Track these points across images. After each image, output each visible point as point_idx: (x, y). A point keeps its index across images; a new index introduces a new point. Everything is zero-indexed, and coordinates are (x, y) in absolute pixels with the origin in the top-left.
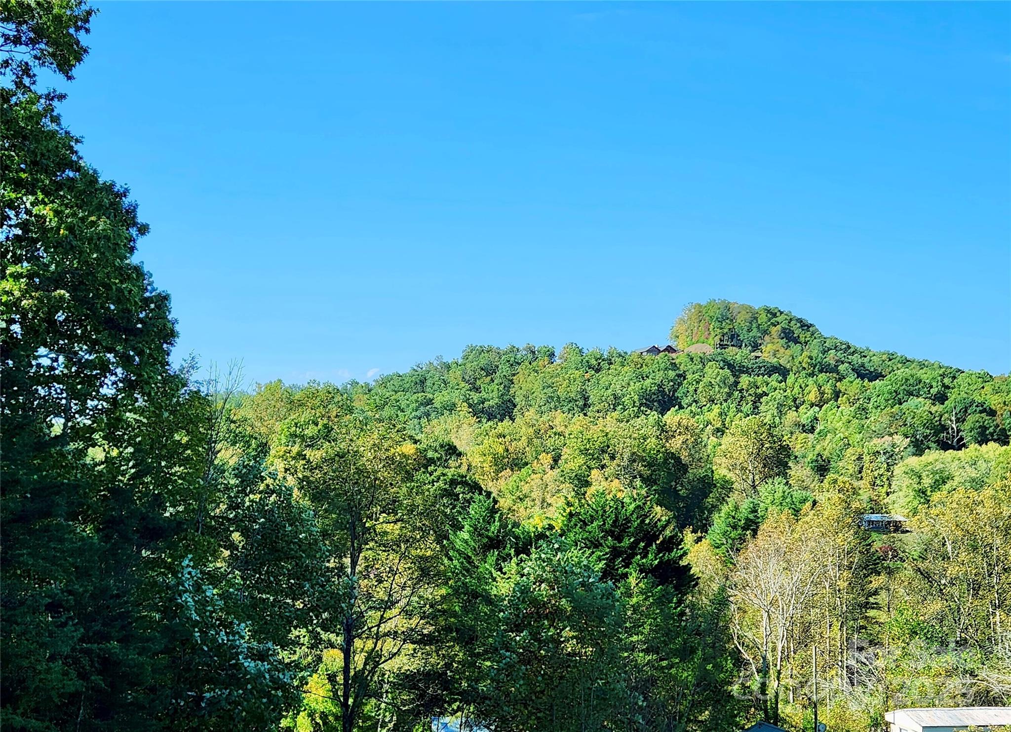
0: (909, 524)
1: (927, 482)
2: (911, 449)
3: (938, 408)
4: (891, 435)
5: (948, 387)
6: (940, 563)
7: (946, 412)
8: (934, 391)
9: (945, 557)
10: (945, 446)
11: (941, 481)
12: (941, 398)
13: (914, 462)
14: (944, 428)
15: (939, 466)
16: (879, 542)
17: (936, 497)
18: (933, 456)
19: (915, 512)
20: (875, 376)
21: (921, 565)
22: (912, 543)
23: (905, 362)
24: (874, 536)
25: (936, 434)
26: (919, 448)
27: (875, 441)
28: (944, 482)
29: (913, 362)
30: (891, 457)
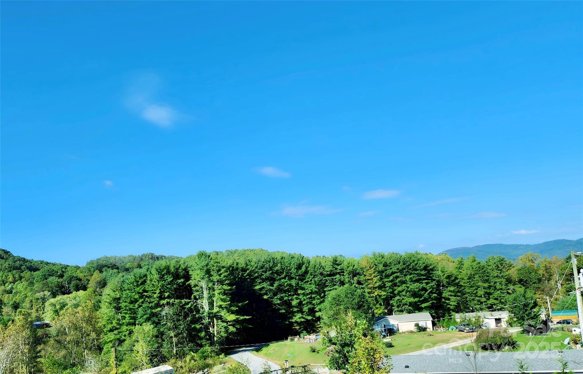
0: (52, 324)
1: (58, 307)
2: (51, 296)
3: (60, 280)
4: (43, 291)
5: (64, 272)
6: (64, 337)
7: (63, 281)
8: (59, 273)
9: (66, 334)
10: (64, 293)
11: (63, 306)
12: (61, 276)
13: (52, 300)
14: (63, 287)
15: (62, 301)
16: (40, 332)
17: (61, 313)
18: (60, 298)
19: (54, 319)
20: (36, 270)
21: (56, 338)
22: (53, 331)
23: (47, 264)
24: (38, 330)
25: (60, 289)
26: (54, 295)
27: (37, 294)
28: (64, 307)
29: (50, 263)
30: (44, 300)
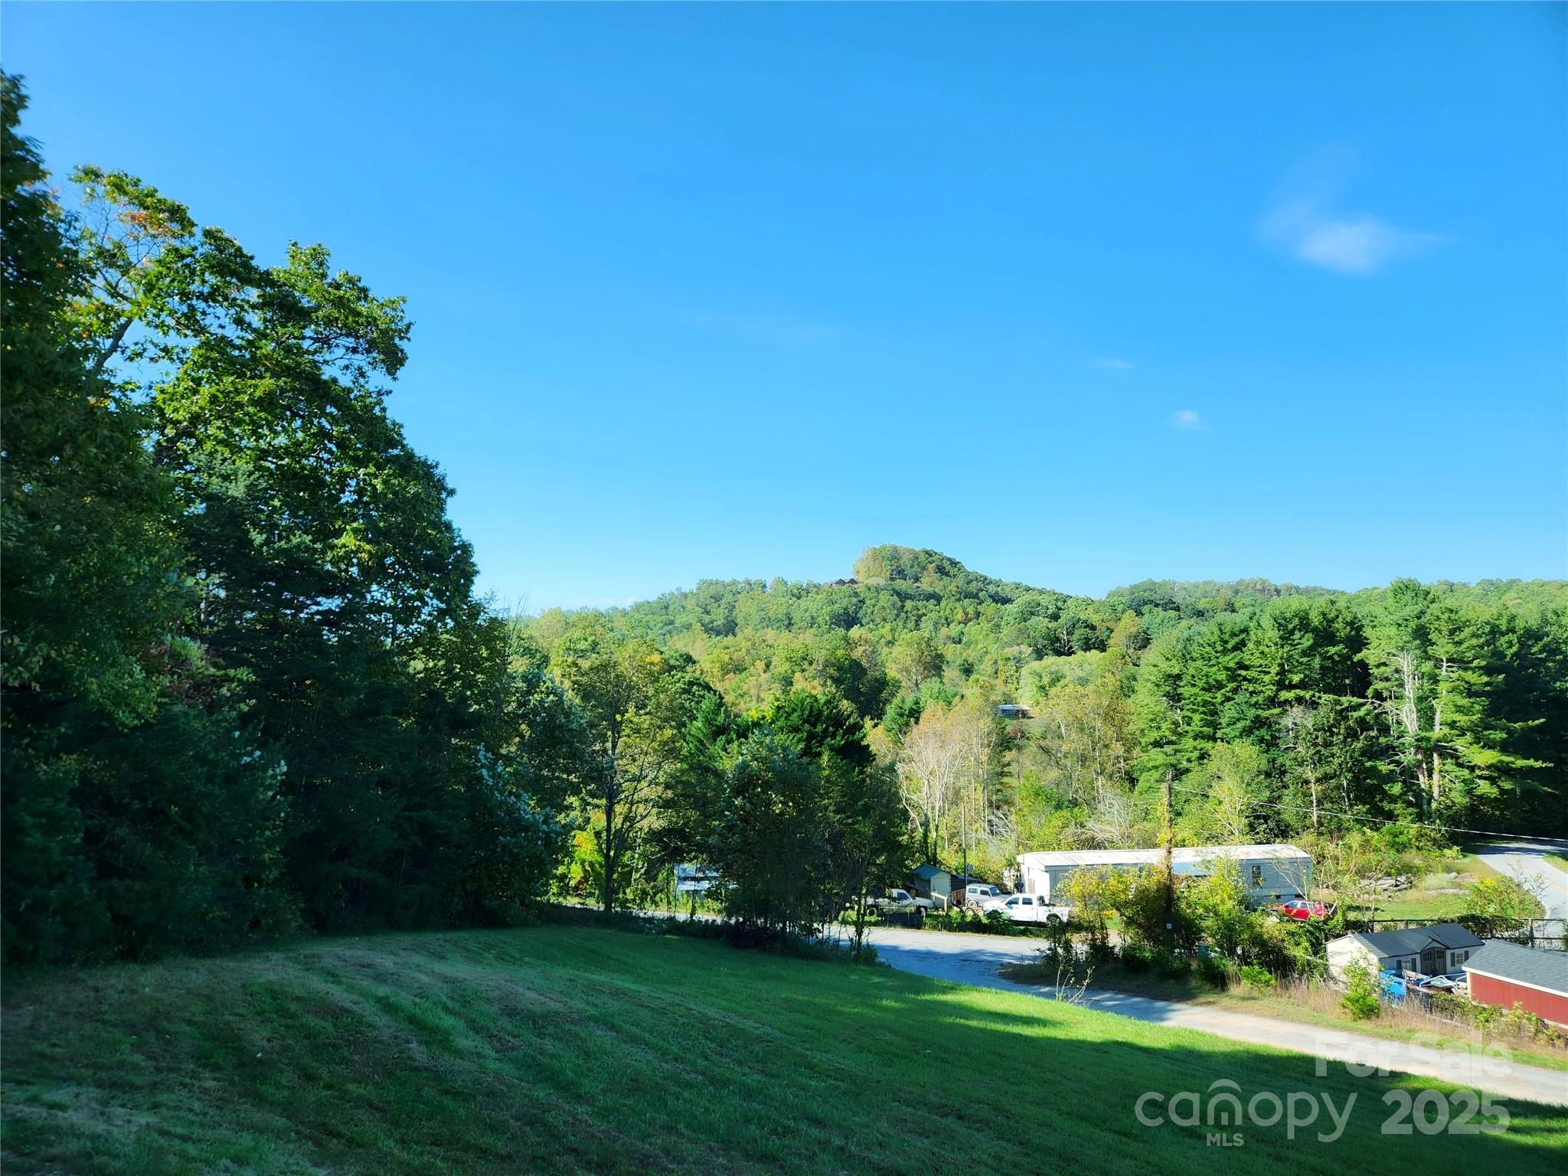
0: (1033, 712)
1: (1046, 680)
2: (1034, 655)
3: (1053, 625)
4: (1018, 645)
5: (1060, 609)
6: (1057, 742)
7: (1060, 627)
8: (1050, 612)
9: (1060, 737)
10: (1059, 653)
11: (1056, 679)
12: (1055, 617)
13: (1036, 665)
14: (1058, 640)
15: (1054, 668)
16: (1011, 726)
17: (1053, 691)
18: (1051, 661)
19: (1038, 704)
20: (1006, 601)
21: (1042, 743)
22: (1034, 727)
23: (1028, 589)
24: (1007, 721)
25: (1052, 644)
26: (1039, 655)
27: (1007, 650)
28: (1059, 680)
29: (1034, 590)
30: (1019, 661)
